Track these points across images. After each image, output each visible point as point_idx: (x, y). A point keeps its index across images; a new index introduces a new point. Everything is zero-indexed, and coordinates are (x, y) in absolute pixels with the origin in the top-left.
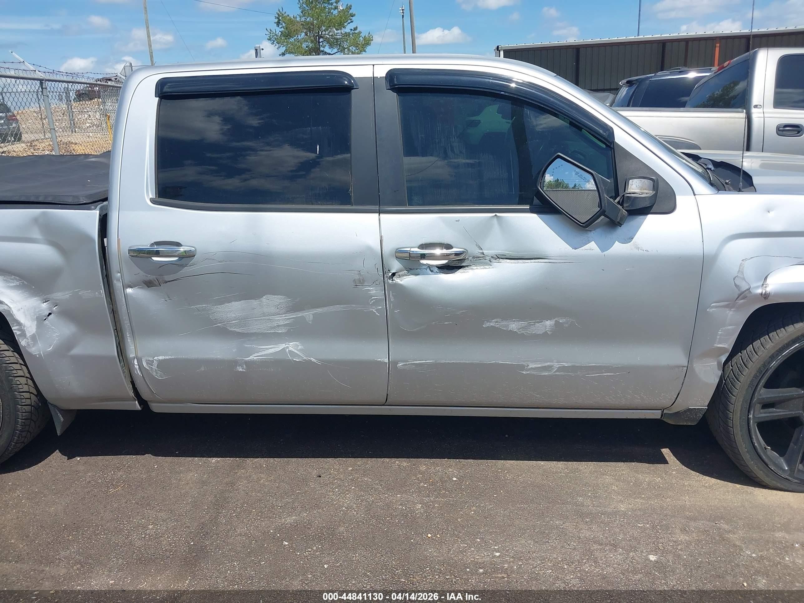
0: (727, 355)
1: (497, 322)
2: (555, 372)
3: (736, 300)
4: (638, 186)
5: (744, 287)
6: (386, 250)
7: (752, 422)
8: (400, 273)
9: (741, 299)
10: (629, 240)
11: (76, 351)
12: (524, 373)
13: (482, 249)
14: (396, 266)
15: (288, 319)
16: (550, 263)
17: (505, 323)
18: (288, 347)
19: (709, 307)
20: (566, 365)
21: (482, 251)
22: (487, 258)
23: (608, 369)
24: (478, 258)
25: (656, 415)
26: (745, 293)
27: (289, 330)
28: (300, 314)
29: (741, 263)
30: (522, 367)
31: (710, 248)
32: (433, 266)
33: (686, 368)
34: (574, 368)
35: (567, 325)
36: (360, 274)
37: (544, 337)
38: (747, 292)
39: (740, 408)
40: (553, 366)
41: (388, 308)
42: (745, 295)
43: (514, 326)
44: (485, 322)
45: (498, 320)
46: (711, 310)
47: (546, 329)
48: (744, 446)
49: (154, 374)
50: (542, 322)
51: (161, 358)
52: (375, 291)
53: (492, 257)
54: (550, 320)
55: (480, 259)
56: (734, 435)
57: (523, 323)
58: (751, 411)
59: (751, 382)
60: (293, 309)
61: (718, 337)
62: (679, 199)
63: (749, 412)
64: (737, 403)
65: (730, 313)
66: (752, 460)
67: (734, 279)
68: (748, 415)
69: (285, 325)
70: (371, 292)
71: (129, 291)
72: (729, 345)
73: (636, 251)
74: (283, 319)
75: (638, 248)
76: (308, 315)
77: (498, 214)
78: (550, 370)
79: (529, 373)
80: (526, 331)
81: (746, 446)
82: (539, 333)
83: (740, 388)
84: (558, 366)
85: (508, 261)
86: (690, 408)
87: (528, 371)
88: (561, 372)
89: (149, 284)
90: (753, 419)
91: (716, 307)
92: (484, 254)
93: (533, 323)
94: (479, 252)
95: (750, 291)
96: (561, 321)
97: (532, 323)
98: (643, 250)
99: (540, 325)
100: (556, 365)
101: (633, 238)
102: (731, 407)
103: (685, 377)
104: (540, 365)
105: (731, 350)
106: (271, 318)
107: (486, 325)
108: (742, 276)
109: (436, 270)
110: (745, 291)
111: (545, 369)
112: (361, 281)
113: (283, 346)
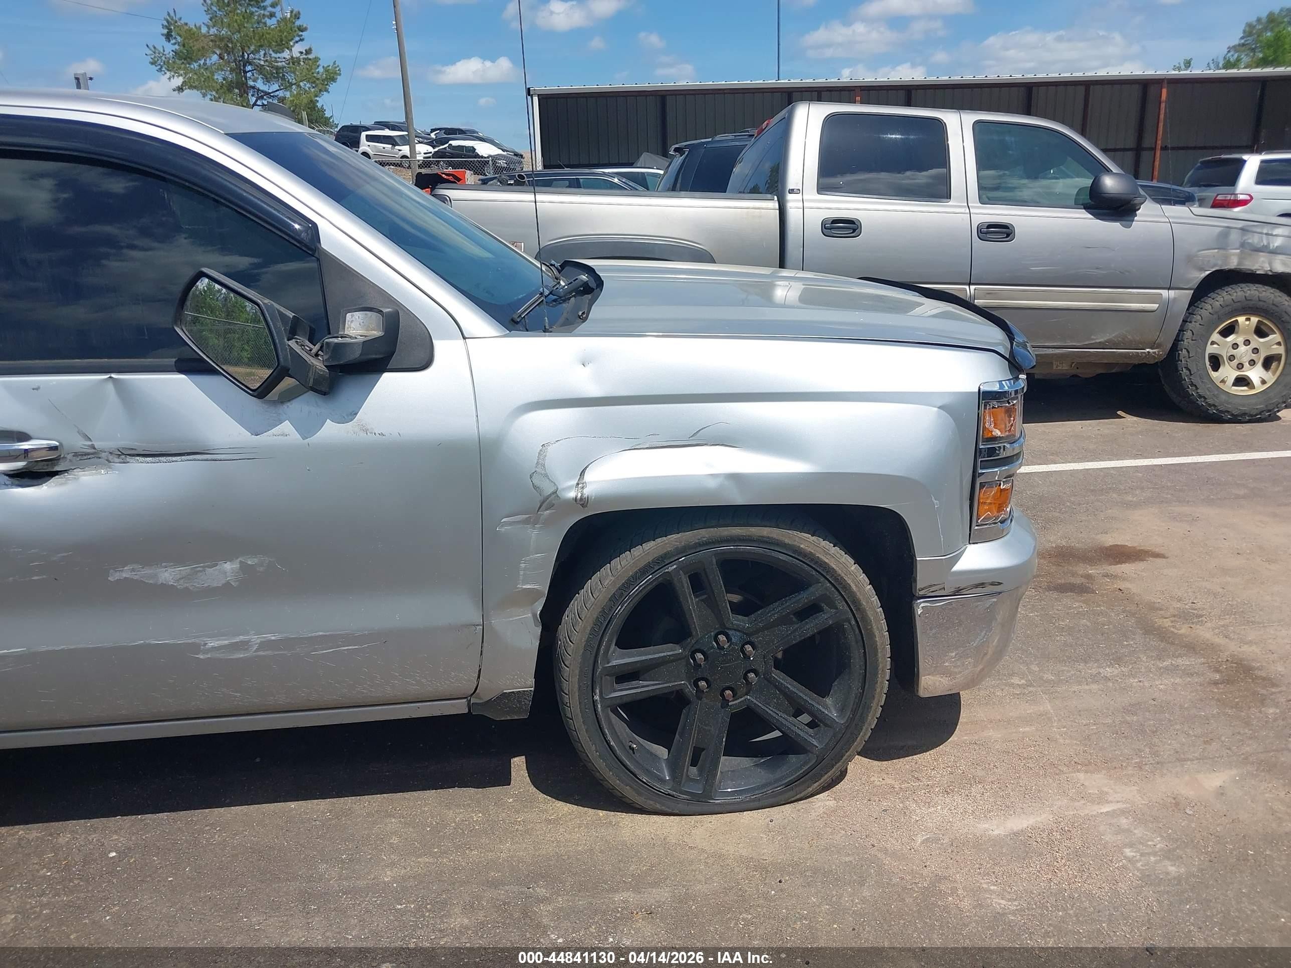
0: (544, 601)
1: (133, 570)
2: (257, 650)
3: (538, 511)
4: (362, 324)
5: (548, 489)
7: (599, 706)
9: (546, 509)
10: (350, 417)
12: (202, 657)
13: (90, 440)
16: (214, 460)
17: (148, 571)
19: (500, 524)
20: (273, 638)
21: (90, 443)
22: (103, 455)
23: (349, 639)
24: (85, 455)
25: (459, 707)
26: (550, 499)
29: (541, 451)
30: (196, 648)
31: (488, 427)
33: (481, 627)
34: (287, 643)
35: (262, 569)
37: (226, 592)
38: (553, 496)
39: (577, 686)
40: (249, 641)
42: (550, 502)
43: (167, 575)
44: (111, 571)
45: (135, 566)
46: (503, 530)
47: (226, 577)
48: (593, 748)
50: (217, 565)
53: (110, 453)
54: (230, 561)
55: (89, 457)
56: (576, 731)
57: (184, 570)
58: (596, 689)
59: (587, 641)
61: (522, 573)
62: (440, 346)
63: (593, 691)
64: (572, 677)
65: (533, 534)
66: (610, 770)
67: (531, 477)
68: (593, 697)
72: (541, 586)
73: (362, 437)
75: (366, 431)
77: (116, 376)
78: (247, 649)
79: (209, 656)
80: (191, 584)
81: (596, 748)
82: (215, 585)
83: (572, 654)
84: (258, 641)
85: (141, 459)
86: (505, 691)
87: (207, 653)
88: (267, 650)
90: (600, 701)
91: (510, 524)
92: (95, 448)
93: (201, 569)
94: (85, 445)
95: (558, 496)
96: (249, 563)
97: (198, 569)
98: (375, 434)
99: (214, 570)
100: (256, 639)
101: (356, 414)
102: (565, 685)
103: (483, 642)
104: (226, 642)
105: (547, 592)
107: (114, 577)
108: (543, 472)
110: (550, 495)
111: (237, 647)
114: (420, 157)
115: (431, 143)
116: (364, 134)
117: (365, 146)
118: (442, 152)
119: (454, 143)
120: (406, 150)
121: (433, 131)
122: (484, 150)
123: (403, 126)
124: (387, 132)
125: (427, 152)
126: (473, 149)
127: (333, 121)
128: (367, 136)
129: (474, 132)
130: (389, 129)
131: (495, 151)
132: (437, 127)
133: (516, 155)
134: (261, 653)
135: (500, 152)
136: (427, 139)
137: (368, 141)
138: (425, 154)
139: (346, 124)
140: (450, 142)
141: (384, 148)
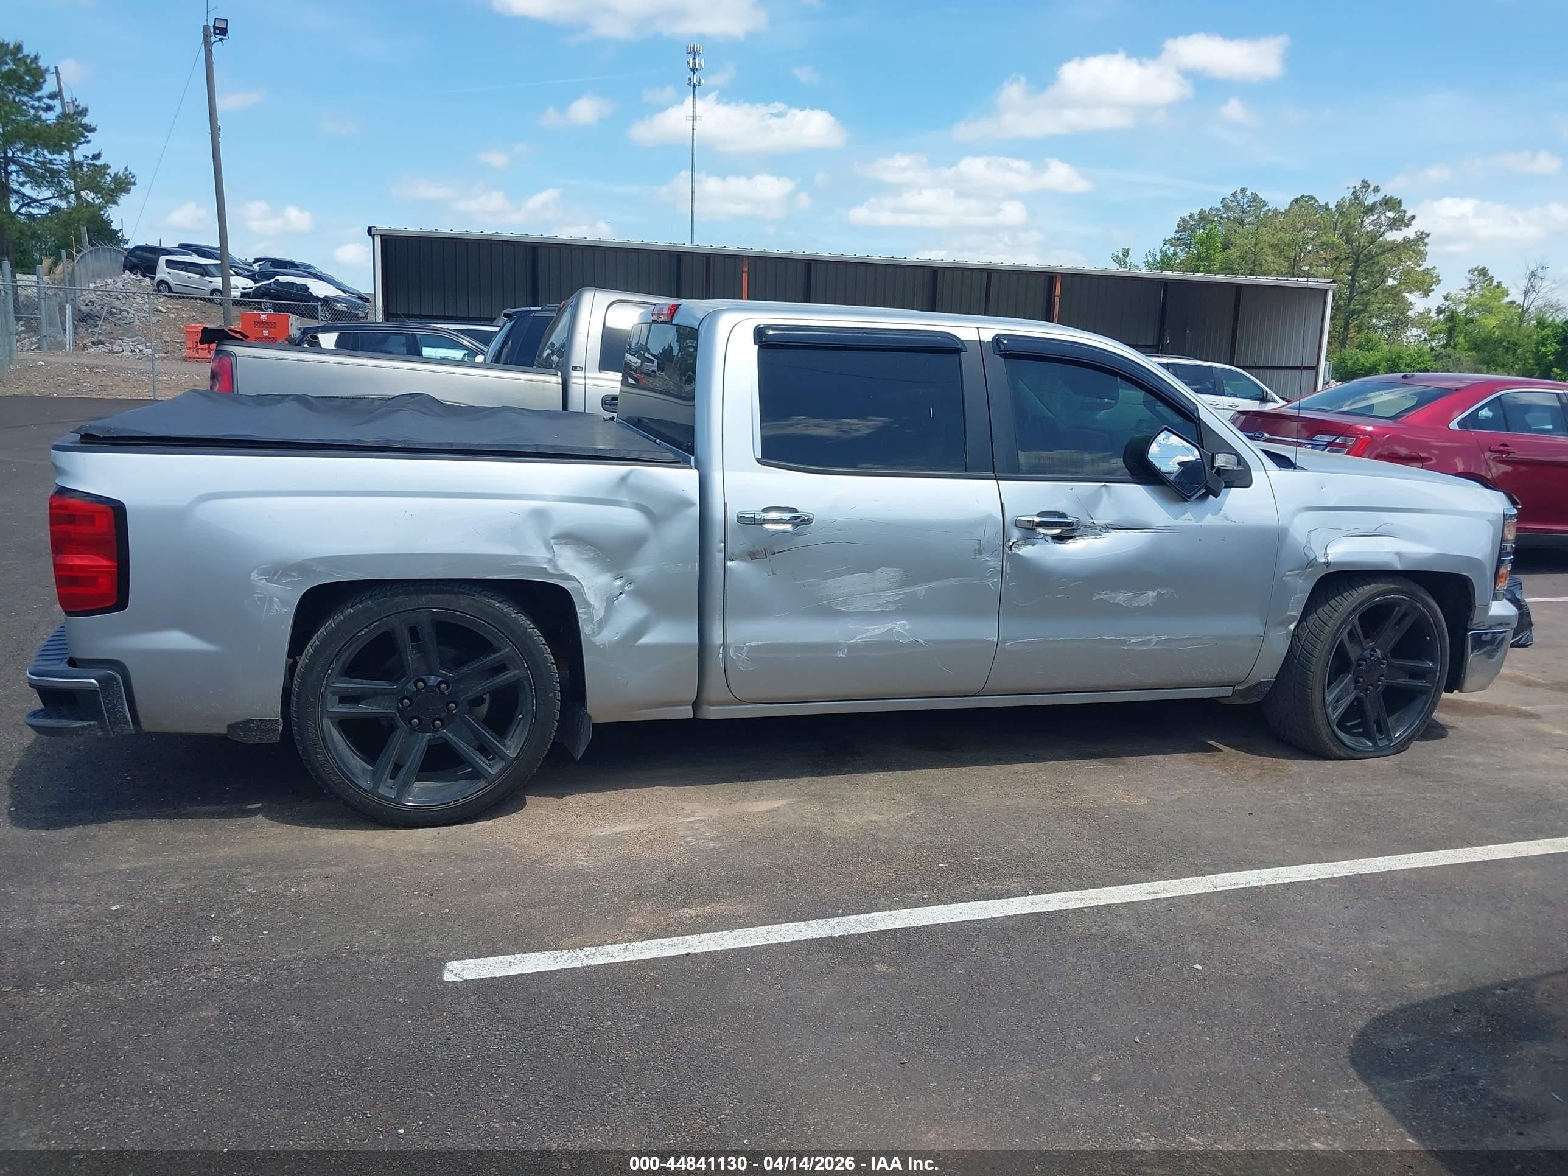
0: (1295, 623)
1: (1106, 594)
2: (1154, 645)
3: (1305, 569)
4: (1223, 460)
5: (1311, 557)
6: (1008, 517)
8: (1020, 543)
9: (1310, 567)
11: (647, 639)
13: (1093, 519)
14: (1015, 534)
15: (899, 594)
16: (1154, 533)
17: (1113, 595)
18: (894, 628)
19: (1284, 576)
20: (1163, 639)
21: (1093, 521)
22: (1098, 528)
23: (1200, 641)
24: (1089, 528)
25: (1229, 691)
27: (898, 607)
28: (912, 589)
29: (1308, 534)
30: (1124, 643)
32: (1047, 535)
33: (1262, 639)
34: (1170, 641)
35: (1166, 597)
36: (980, 544)
37: (1146, 611)
38: (1313, 561)
40: (1151, 640)
41: (1003, 581)
42: (1312, 563)
43: (1121, 598)
44: (1095, 594)
45: (1107, 592)
46: (1285, 579)
47: (1149, 600)
49: (740, 664)
50: (1146, 593)
51: (753, 644)
52: (993, 562)
53: (1102, 527)
54: (1153, 591)
55: (1091, 529)
57: (1129, 595)
60: (906, 583)
61: (1290, 604)
62: (1253, 470)
65: (1300, 582)
67: (1303, 549)
69: (894, 602)
70: (989, 564)
71: (730, 564)
72: (1297, 614)
73: (1226, 523)
74: (892, 596)
75: (1228, 520)
76: (920, 590)
77: (1107, 484)
78: (1149, 645)
79: (1128, 649)
80: (1130, 604)
82: (1142, 605)
84: (1156, 640)
85: (1117, 532)
86: (1261, 680)
87: (1130, 646)
88: (1158, 646)
89: (752, 556)
91: (1290, 575)
92: (1095, 524)
93: (1138, 595)
94: (1089, 522)
95: (1315, 560)
96: (1162, 593)
97: (1136, 595)
98: (1232, 521)
99: (1143, 596)
100: (1155, 638)
101: (1220, 510)
103: (1261, 647)
104: (1140, 640)
105: (1298, 619)
106: (880, 593)
107: (1097, 597)
108: (1309, 547)
109: (1049, 539)
110: (1311, 560)
111: (1144, 643)
112: (980, 551)
113: (890, 625)
114: (236, 294)
115: (252, 277)
116: (163, 259)
117: (163, 272)
118: (266, 289)
119: (282, 279)
120: (218, 282)
121: (256, 261)
122: (319, 289)
123: (216, 253)
124: (195, 259)
125: (245, 286)
126: (306, 288)
127: (123, 236)
128: (167, 261)
129: (310, 267)
130: (198, 255)
131: (331, 291)
132: (263, 256)
133: (361, 298)
134: (1155, 647)
135: (341, 293)
136: (248, 271)
137: (168, 267)
138: (243, 288)
139: (140, 244)
140: (277, 278)
141: (189, 278)
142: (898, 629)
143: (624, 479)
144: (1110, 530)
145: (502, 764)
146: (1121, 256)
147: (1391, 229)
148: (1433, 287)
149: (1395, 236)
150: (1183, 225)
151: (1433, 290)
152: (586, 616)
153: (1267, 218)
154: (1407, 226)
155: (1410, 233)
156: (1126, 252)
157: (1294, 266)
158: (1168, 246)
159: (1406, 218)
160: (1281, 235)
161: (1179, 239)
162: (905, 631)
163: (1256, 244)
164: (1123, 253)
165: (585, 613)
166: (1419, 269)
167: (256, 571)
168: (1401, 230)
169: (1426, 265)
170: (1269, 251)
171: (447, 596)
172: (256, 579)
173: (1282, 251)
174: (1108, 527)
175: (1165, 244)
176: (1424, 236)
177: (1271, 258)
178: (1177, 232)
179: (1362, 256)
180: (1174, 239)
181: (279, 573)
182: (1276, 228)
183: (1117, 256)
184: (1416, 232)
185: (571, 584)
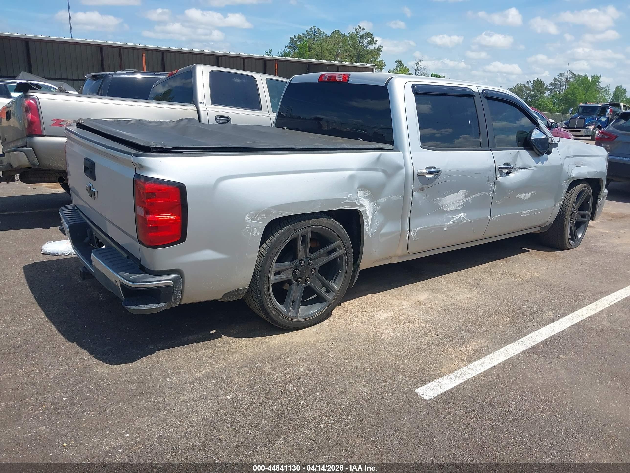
0: (563, 201)
1: (519, 195)
6: (496, 166)
8: (499, 176)
11: (383, 231)
13: (516, 165)
14: (498, 173)
15: (464, 201)
23: (539, 210)
24: (515, 168)
27: (463, 207)
28: (468, 199)
30: (521, 214)
34: (533, 212)
36: (489, 178)
37: (528, 200)
41: (494, 193)
42: (569, 178)
43: (523, 196)
47: (529, 196)
49: (413, 238)
50: (529, 193)
51: (419, 228)
52: (492, 185)
53: (518, 168)
60: (466, 196)
69: (462, 205)
71: (414, 194)
74: (462, 202)
75: (549, 163)
76: (470, 199)
77: (519, 151)
80: (525, 198)
89: (421, 190)
91: (564, 183)
96: (533, 193)
97: (526, 194)
100: (529, 211)
106: (459, 202)
109: (505, 174)
111: (527, 213)
112: (489, 181)
113: (460, 215)
134: (529, 214)
142: (463, 216)
143: (378, 158)
144: (521, 169)
145: (334, 293)
146: (268, 53)
147: (370, 45)
148: (383, 67)
149: (371, 47)
150: (292, 40)
151: (383, 68)
152: (367, 223)
153: (324, 39)
154: (375, 44)
155: (376, 46)
156: (270, 51)
157: (336, 58)
158: (287, 49)
159: (374, 41)
160: (330, 46)
161: (290, 46)
162: (464, 216)
163: (322, 49)
164: (269, 51)
165: (366, 222)
166: (378, 60)
167: (247, 215)
168: (373, 45)
169: (380, 59)
170: (327, 52)
171: (318, 219)
172: (247, 220)
173: (331, 52)
174: (521, 168)
175: (285, 48)
176: (381, 47)
177: (327, 55)
178: (290, 43)
179: (360, 55)
180: (289, 46)
181: (257, 216)
182: (328, 43)
183: (267, 53)
184: (378, 46)
185: (363, 209)
